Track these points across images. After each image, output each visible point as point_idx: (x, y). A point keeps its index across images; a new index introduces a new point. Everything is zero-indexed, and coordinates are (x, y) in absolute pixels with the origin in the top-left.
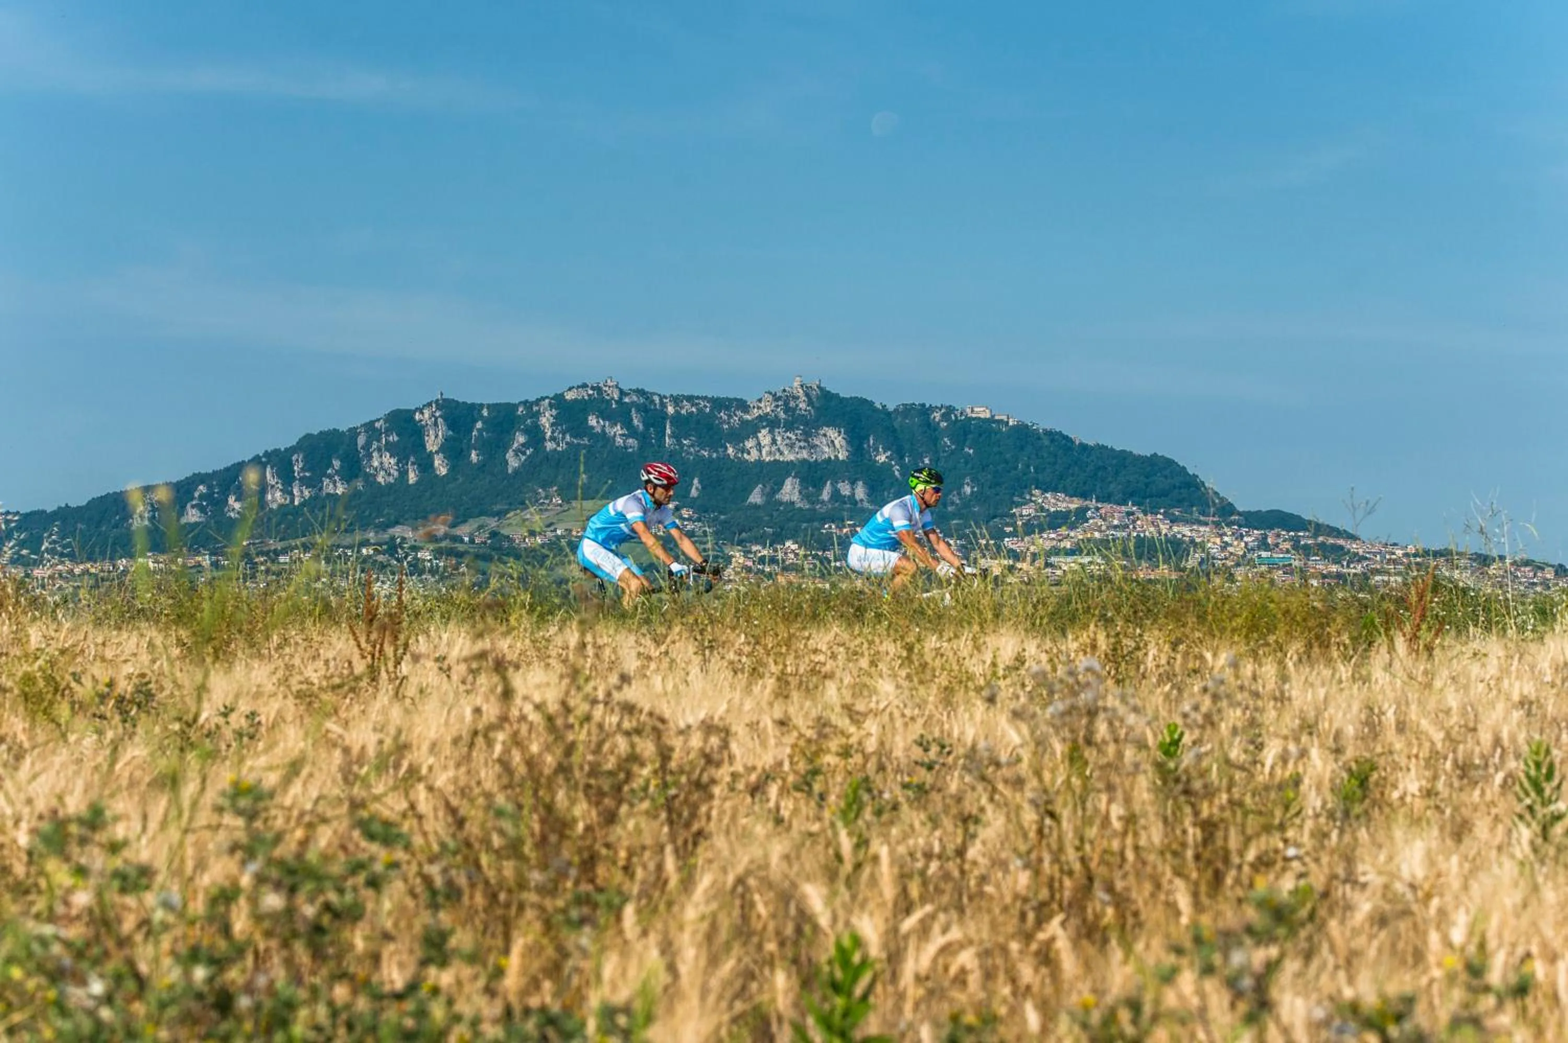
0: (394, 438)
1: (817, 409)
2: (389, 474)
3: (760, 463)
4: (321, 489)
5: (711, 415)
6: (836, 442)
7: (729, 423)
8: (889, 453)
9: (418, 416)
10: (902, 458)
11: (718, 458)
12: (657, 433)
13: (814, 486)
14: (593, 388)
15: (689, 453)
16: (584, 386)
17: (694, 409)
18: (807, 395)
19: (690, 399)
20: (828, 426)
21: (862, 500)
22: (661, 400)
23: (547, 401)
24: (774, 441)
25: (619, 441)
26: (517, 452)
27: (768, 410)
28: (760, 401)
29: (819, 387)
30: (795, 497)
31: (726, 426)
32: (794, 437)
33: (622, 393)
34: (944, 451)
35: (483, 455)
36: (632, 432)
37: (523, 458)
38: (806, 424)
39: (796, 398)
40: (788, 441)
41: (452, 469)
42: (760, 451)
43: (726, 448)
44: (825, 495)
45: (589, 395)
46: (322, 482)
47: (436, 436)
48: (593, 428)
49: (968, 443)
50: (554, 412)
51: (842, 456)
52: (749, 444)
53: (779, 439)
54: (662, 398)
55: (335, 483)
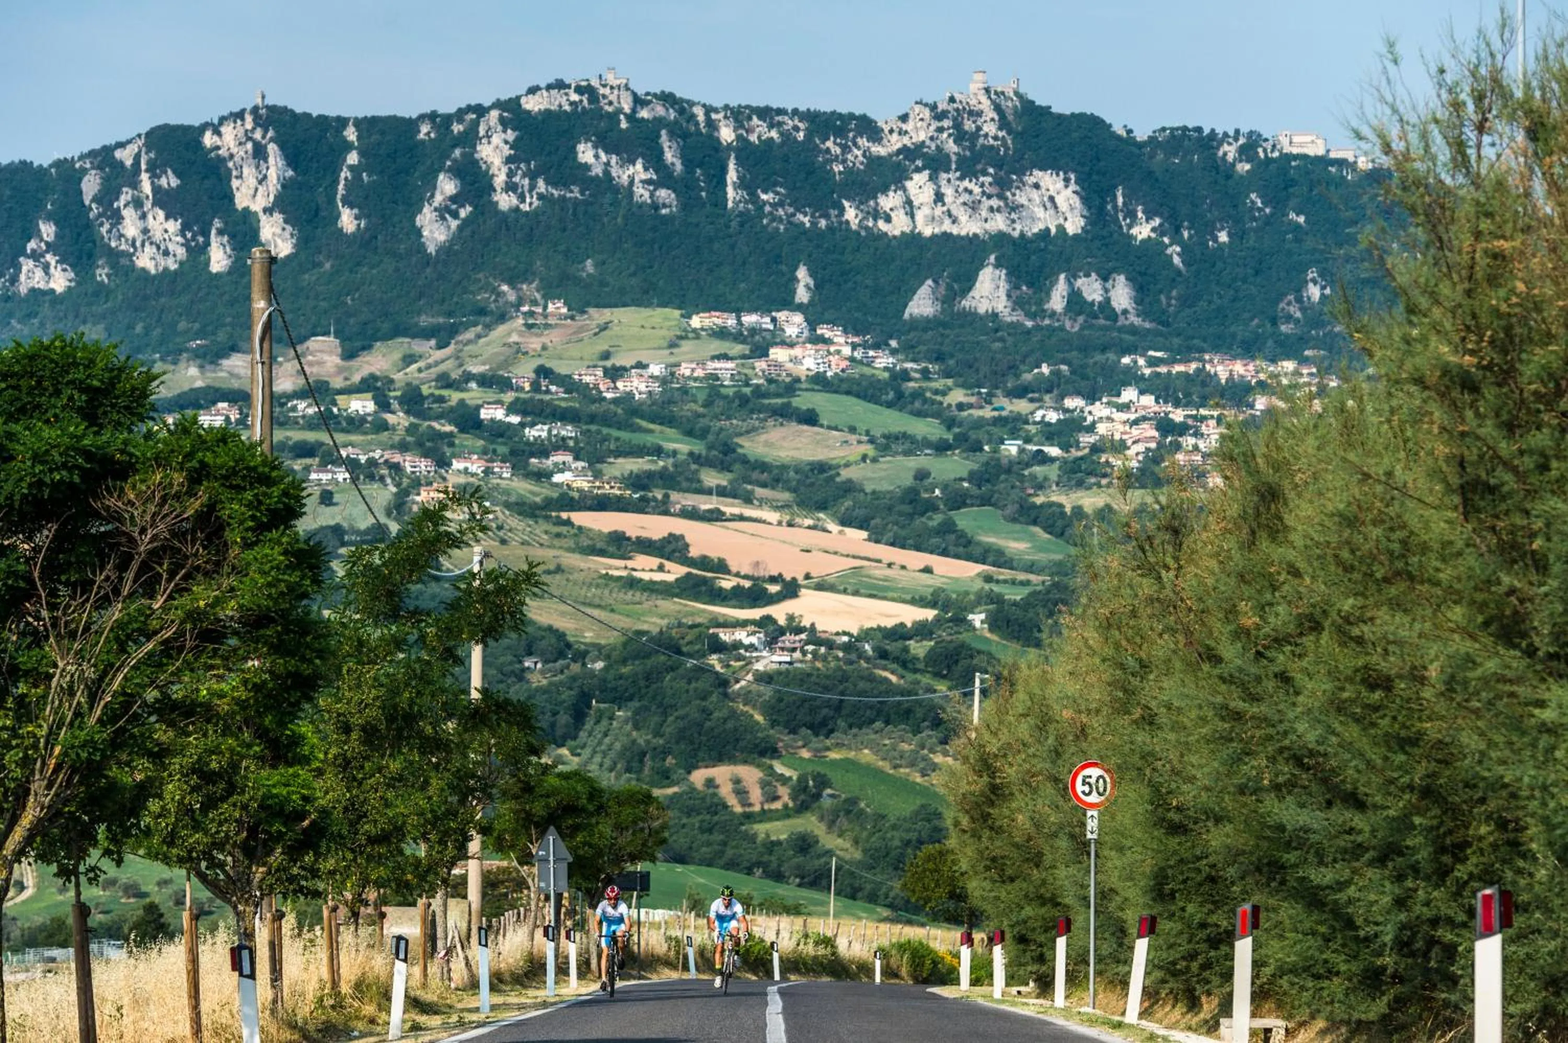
0: (170, 181)
1: (1017, 136)
2: (166, 253)
3: (912, 239)
4: (14, 280)
5: (809, 146)
6: (1059, 200)
7: (844, 161)
8: (1157, 222)
9: (209, 139)
10: (1177, 230)
11: (830, 228)
12: (709, 178)
13: (1030, 285)
14: (579, 90)
15: (774, 218)
16: (560, 85)
17: (774, 134)
18: (998, 108)
19: (765, 113)
20: (1043, 169)
21: (1125, 312)
22: (707, 114)
23: (495, 114)
24: (939, 198)
25: (642, 193)
26: (443, 212)
27: (922, 136)
28: (904, 118)
29: (1016, 93)
30: (1001, 305)
31: (838, 168)
32: (977, 190)
33: (639, 102)
34: (1254, 219)
35: (368, 216)
36: (664, 178)
37: (454, 224)
38: (999, 166)
39: (976, 114)
40: (965, 197)
41: (303, 243)
42: (912, 217)
43: (842, 210)
44: (1057, 301)
45: (572, 103)
46: (18, 268)
47: (262, 180)
48: (587, 167)
49: (1293, 203)
50: (511, 135)
51: (1074, 225)
52: (889, 201)
53: (948, 192)
54: (709, 110)
55: (46, 268)
